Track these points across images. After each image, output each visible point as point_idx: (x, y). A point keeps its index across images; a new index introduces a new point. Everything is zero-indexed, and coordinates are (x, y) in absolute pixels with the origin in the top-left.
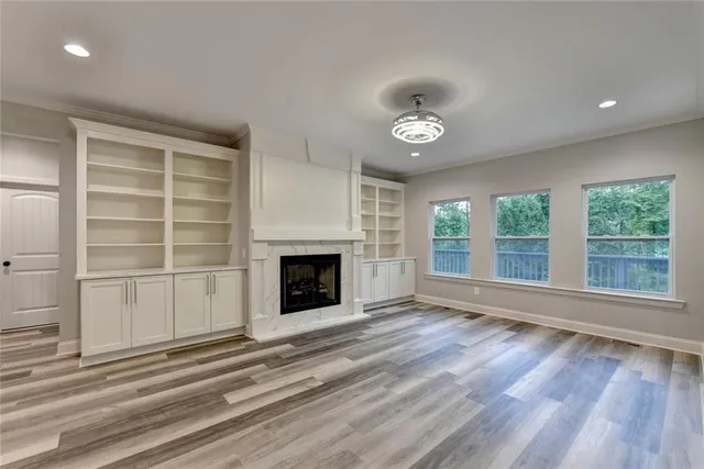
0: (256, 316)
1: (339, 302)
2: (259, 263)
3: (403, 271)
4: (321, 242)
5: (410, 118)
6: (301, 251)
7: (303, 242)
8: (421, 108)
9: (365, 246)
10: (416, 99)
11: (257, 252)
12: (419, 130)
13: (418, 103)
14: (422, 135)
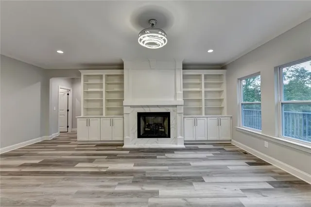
0: (126, 137)
1: (169, 137)
2: (127, 115)
3: (219, 124)
4: (158, 106)
6: (147, 110)
7: (148, 106)
11: (126, 110)
13: (153, 25)
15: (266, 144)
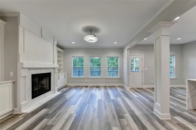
1: (50, 90)
2: (23, 78)
3: (65, 77)
4: (46, 69)
5: (89, 35)
6: (39, 72)
8: (92, 33)
9: (58, 69)
10: (91, 30)
13: (91, 32)
14: (92, 40)
15: (86, 80)
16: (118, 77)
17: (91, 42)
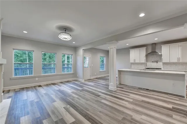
8: (66, 32)
12: (65, 37)
15: (37, 79)
16: (72, 72)
17: (65, 40)
